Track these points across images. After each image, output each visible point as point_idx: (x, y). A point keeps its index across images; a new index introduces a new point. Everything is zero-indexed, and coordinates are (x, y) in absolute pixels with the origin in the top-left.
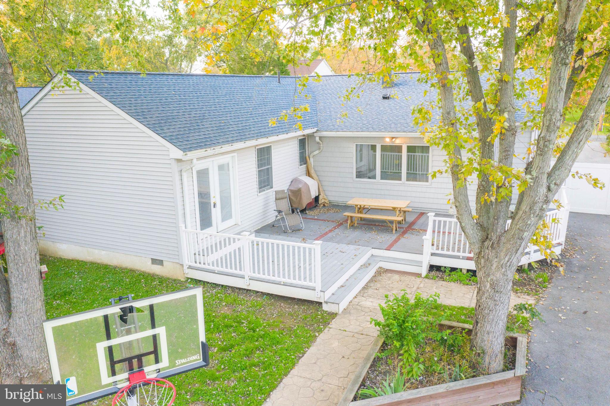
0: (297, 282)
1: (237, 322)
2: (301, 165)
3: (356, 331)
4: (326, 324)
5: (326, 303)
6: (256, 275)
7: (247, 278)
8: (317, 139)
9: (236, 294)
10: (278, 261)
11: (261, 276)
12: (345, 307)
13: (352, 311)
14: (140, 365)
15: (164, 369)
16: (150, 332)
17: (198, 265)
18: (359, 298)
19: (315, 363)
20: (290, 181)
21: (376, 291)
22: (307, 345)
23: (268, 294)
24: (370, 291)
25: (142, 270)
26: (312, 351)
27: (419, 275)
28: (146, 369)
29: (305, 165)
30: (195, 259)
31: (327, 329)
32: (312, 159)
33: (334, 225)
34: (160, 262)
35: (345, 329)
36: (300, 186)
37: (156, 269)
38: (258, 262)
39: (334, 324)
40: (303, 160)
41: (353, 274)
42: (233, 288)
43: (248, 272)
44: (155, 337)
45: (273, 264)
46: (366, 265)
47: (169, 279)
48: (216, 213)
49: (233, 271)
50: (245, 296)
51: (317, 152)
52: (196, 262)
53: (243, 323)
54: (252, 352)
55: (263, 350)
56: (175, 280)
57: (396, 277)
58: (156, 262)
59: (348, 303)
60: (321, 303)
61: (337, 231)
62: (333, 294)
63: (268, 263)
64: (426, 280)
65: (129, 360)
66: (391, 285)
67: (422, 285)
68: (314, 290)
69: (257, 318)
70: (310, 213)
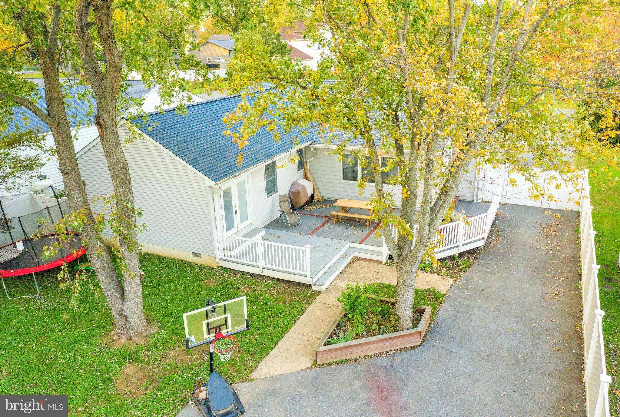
0: (294, 271)
1: (256, 299)
2: (299, 170)
3: (331, 304)
4: (313, 299)
5: (314, 285)
6: (267, 266)
7: (261, 267)
8: (312, 149)
9: (253, 278)
10: (282, 254)
11: (270, 267)
12: (327, 287)
13: (331, 290)
14: (220, 330)
15: (229, 331)
16: (224, 316)
17: (226, 258)
18: (337, 280)
19: (305, 325)
20: (291, 184)
21: (349, 275)
22: (300, 314)
23: (275, 278)
24: (345, 275)
25: (186, 260)
26: (304, 317)
27: (380, 262)
28: (222, 332)
29: (303, 169)
30: (224, 253)
31: (314, 302)
32: (308, 164)
33: (323, 220)
34: (199, 255)
35: (325, 302)
36: (299, 189)
37: (196, 260)
38: (268, 254)
39: (319, 299)
40: (301, 165)
41: (334, 263)
42: (252, 274)
43: (261, 264)
44: (226, 318)
45: (278, 256)
46: (345, 255)
47: (206, 267)
48: (237, 218)
49: (251, 263)
50: (260, 280)
51: (312, 159)
52: (225, 255)
53: (259, 299)
54: (266, 318)
55: (273, 317)
56: (210, 268)
57: (365, 264)
58: (195, 254)
59: (329, 284)
60: (310, 285)
61: (325, 227)
62: (319, 279)
63: (275, 255)
64: (385, 266)
65: (215, 328)
66: (360, 270)
67: (381, 271)
68: (306, 276)
69: (268, 295)
70: (308, 209)
